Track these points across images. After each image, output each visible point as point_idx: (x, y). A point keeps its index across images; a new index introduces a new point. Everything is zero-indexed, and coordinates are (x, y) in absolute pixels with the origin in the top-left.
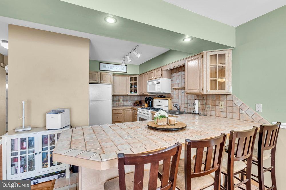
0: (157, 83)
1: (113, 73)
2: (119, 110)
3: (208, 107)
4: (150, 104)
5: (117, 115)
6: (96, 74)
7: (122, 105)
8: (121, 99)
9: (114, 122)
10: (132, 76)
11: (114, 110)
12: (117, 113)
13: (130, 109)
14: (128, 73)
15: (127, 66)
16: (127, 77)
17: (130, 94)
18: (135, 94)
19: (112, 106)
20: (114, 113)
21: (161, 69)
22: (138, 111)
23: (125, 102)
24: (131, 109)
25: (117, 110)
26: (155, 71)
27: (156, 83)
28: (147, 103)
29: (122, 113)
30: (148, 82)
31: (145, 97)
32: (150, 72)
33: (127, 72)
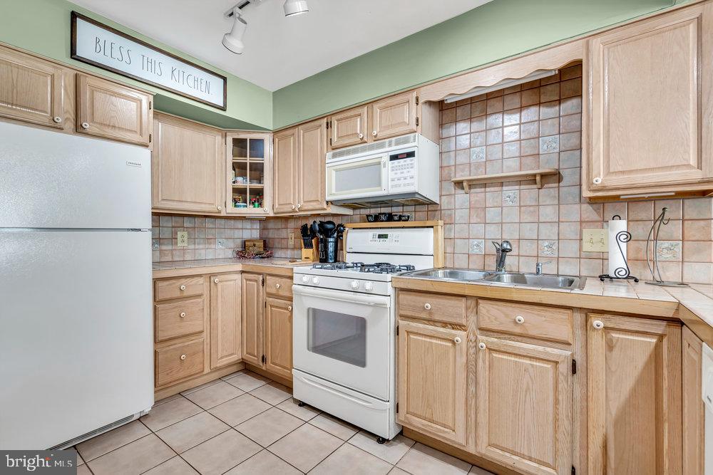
0: (394, 158)
1: (156, 97)
2: (189, 280)
3: (667, 251)
4: (331, 248)
5: (180, 303)
6: (45, 75)
7: (188, 257)
8: (185, 234)
9: (162, 341)
10: (242, 136)
11: (160, 284)
12: (177, 294)
13: (236, 272)
14: (228, 114)
15: (225, 79)
16: (219, 138)
17: (231, 210)
18: (250, 210)
19: (154, 263)
20: (160, 296)
21: (414, 94)
22: (296, 279)
23: (201, 246)
24: (243, 272)
25: (177, 283)
26: (376, 106)
27: (386, 158)
28: (312, 247)
29: (199, 296)
30: (334, 156)
31: (304, 223)
32: (339, 116)
33: (224, 109)
